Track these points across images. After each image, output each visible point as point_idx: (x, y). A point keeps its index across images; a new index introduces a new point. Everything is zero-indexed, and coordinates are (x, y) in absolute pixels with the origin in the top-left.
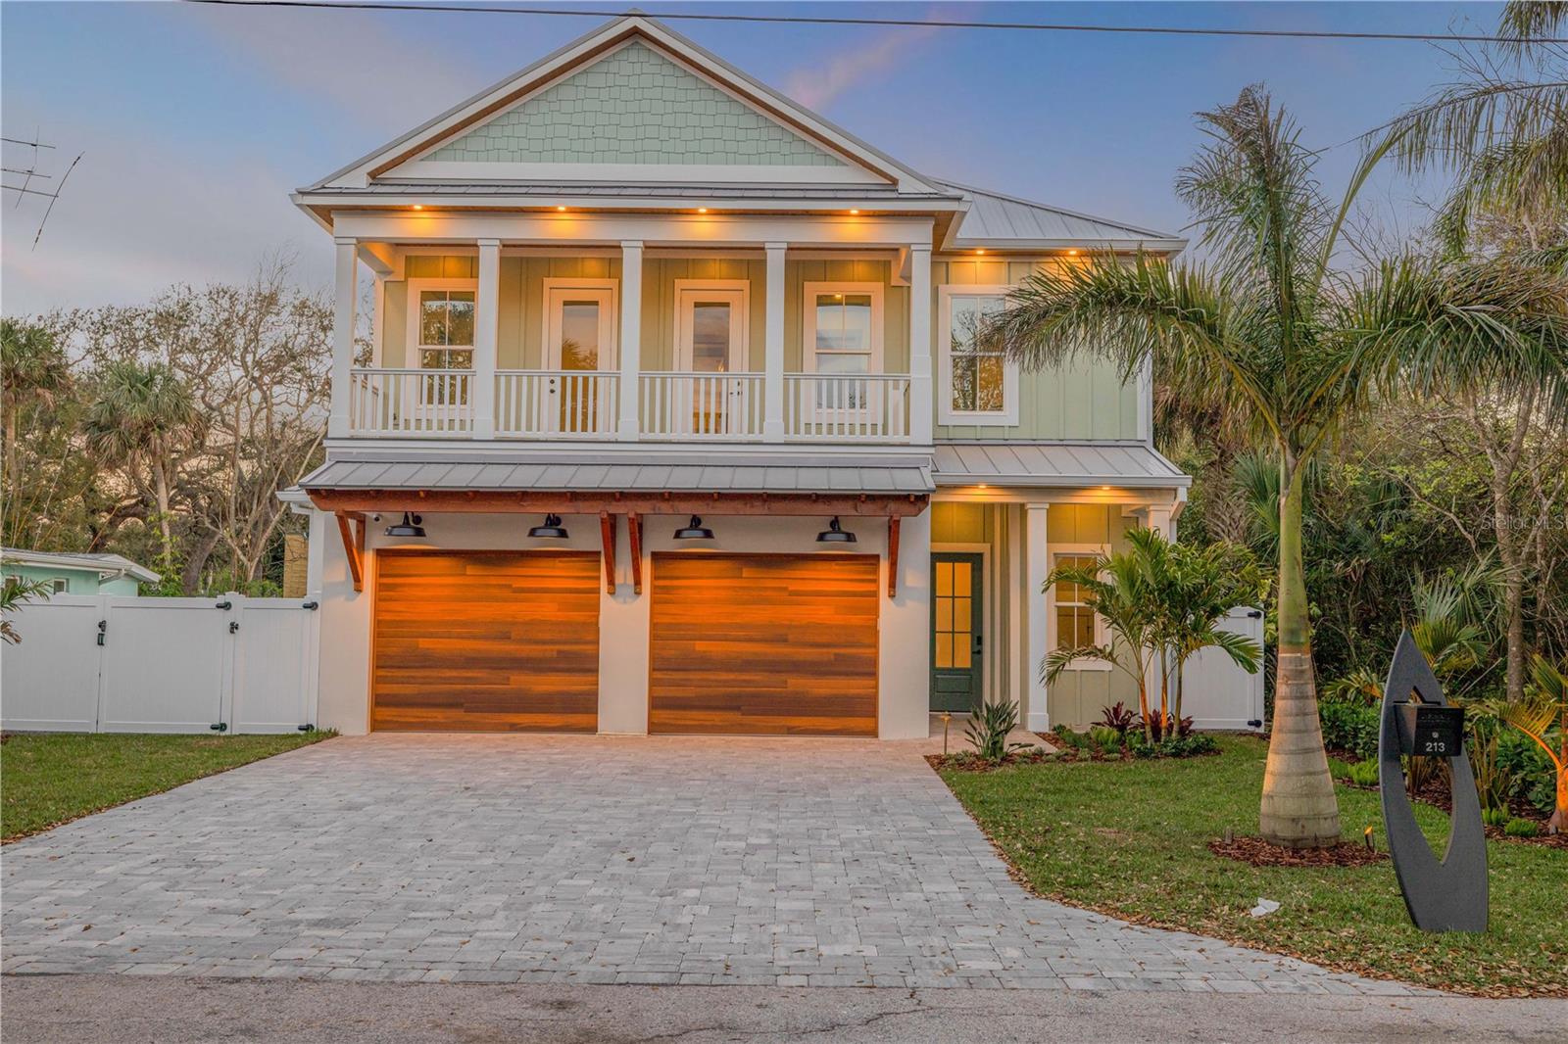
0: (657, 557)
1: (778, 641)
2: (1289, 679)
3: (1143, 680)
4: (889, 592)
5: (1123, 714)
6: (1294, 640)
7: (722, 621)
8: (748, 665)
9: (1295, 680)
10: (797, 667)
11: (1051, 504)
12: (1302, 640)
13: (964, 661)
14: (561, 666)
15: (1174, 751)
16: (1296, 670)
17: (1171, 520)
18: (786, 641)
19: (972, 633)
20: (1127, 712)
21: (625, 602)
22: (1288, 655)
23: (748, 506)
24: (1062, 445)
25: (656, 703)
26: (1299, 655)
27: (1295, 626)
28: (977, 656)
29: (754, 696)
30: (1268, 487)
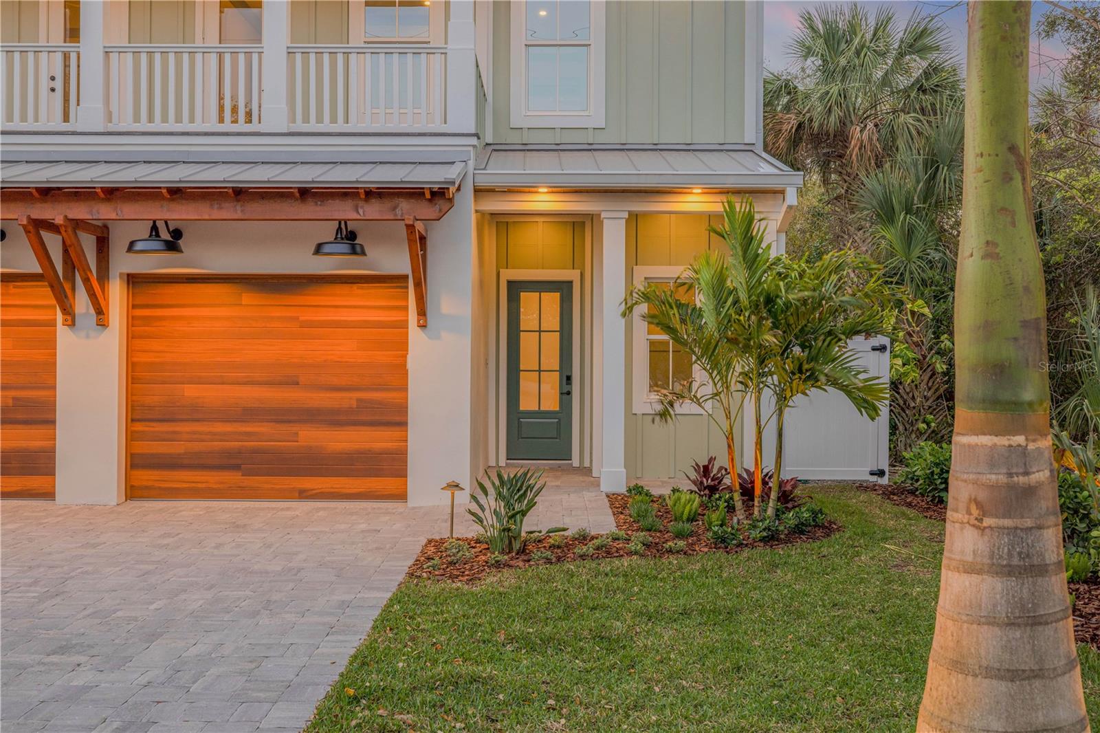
0: (133, 280)
1: (287, 384)
2: (984, 513)
3: (731, 433)
4: (419, 321)
5: (715, 471)
6: (1006, 395)
7: (219, 359)
8: (249, 414)
9: (1007, 515)
10: (312, 416)
11: (630, 213)
12: (1028, 395)
13: (551, 403)
14: (20, 416)
15: (765, 534)
16: (1011, 487)
17: (778, 232)
18: (297, 384)
19: (561, 371)
20: (721, 468)
21: (88, 337)
22: (986, 440)
23: (216, 206)
24: (656, 150)
25: (134, 462)
26: (1020, 439)
27: (1008, 352)
28: (565, 397)
29: (255, 451)
30: (897, 207)
